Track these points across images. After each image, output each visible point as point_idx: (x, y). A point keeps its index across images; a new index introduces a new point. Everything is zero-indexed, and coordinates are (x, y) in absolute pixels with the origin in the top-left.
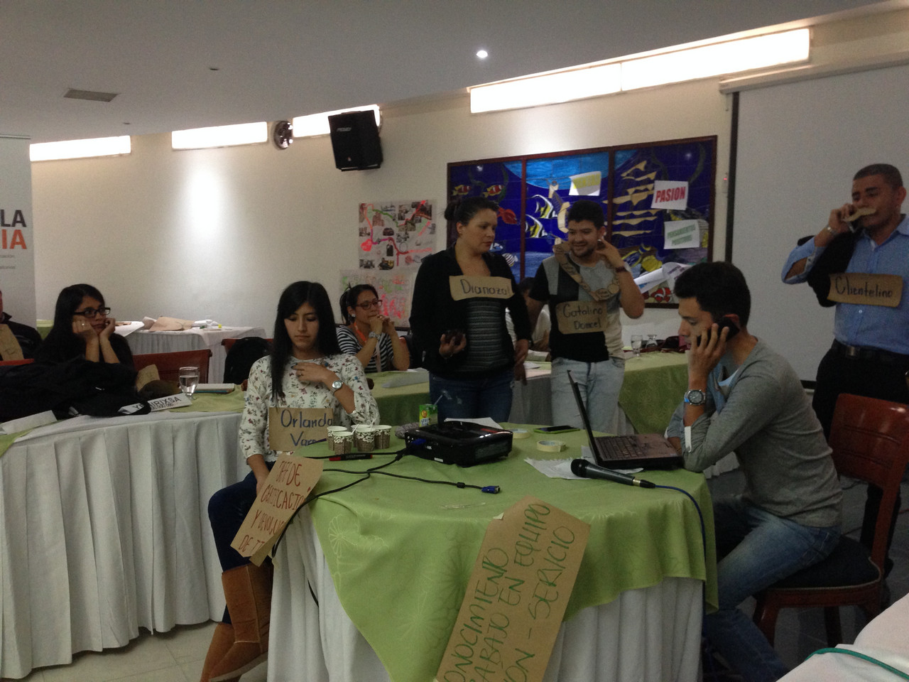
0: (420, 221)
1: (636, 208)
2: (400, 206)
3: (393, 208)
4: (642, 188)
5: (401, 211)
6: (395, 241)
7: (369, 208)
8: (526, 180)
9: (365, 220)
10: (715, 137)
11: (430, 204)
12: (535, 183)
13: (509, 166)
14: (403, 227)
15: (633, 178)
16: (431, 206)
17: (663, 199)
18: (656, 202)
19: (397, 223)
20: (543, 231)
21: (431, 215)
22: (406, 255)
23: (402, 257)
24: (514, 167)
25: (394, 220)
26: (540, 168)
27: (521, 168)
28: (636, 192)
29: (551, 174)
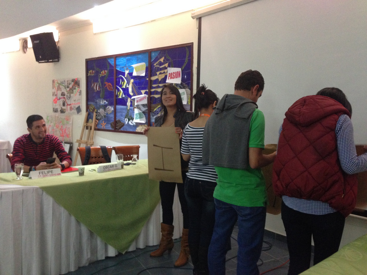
0: (75, 89)
1: (160, 83)
2: (67, 81)
3: (65, 82)
4: (162, 72)
5: (67, 83)
6: (66, 99)
7: (56, 82)
8: (116, 68)
9: (55, 88)
10: (192, 43)
11: (79, 80)
12: (120, 69)
13: (109, 60)
14: (69, 91)
15: (159, 66)
16: (79, 81)
17: (171, 78)
18: (168, 79)
19: (66, 89)
20: (123, 94)
21: (79, 86)
22: (70, 106)
23: (69, 107)
24: (111, 61)
25: (65, 88)
26: (121, 61)
27: (113, 61)
28: (160, 73)
29: (126, 65)
